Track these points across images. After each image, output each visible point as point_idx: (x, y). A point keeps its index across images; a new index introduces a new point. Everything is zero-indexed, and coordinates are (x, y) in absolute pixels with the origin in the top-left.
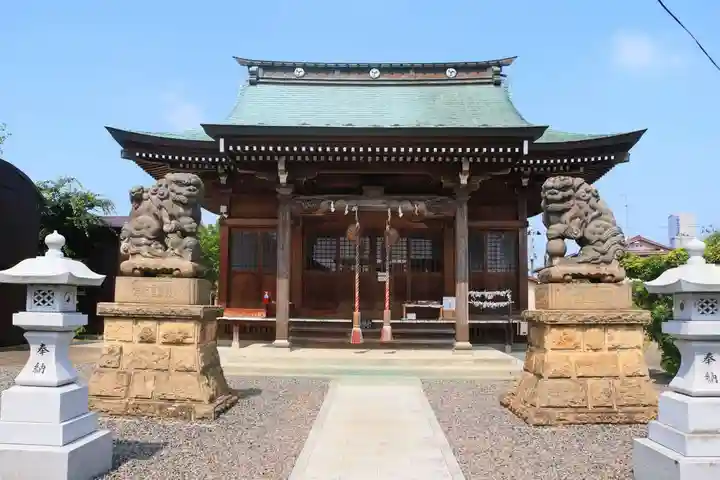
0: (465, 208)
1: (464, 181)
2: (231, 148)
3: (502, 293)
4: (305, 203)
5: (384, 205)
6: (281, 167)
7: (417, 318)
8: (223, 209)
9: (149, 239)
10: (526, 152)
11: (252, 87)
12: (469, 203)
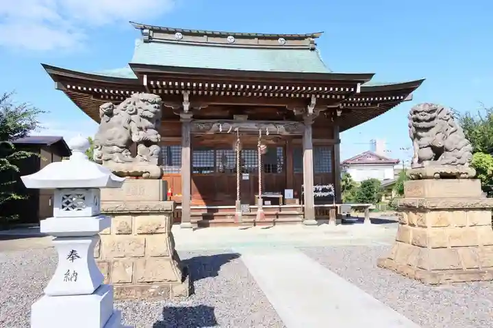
0: (310, 129)
1: (311, 110)
3: (327, 187)
4: (201, 125)
5: (256, 127)
6: (186, 98)
7: (272, 204)
9: (121, 148)
10: (358, 91)
11: (147, 44)
12: (313, 126)
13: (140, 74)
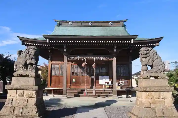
0: (115, 58)
1: (115, 51)
2: (50, 41)
4: (71, 57)
5: (93, 58)
6: (65, 47)
8: (49, 59)
10: (132, 42)
11: (58, 27)
13: (46, 38)
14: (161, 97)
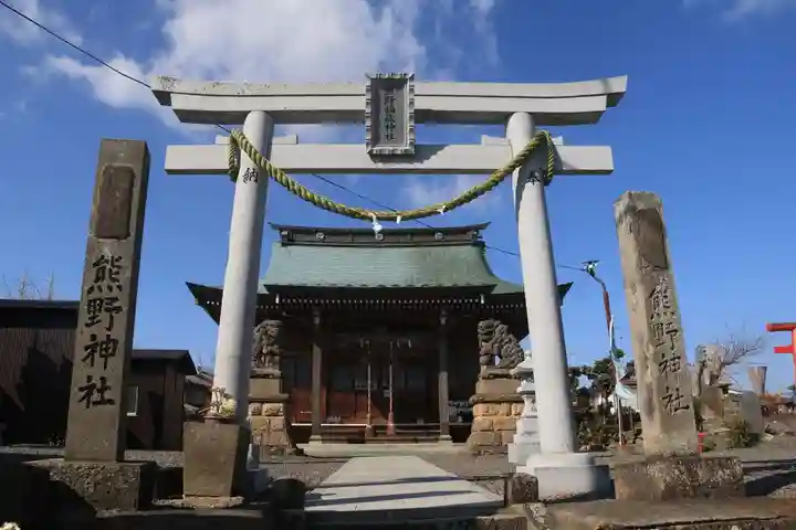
0: (445, 342)
1: (443, 321)
2: (284, 301)
5: (387, 340)
6: (317, 313)
10: (483, 302)
11: (285, 248)
12: (448, 339)
14: (513, 412)
